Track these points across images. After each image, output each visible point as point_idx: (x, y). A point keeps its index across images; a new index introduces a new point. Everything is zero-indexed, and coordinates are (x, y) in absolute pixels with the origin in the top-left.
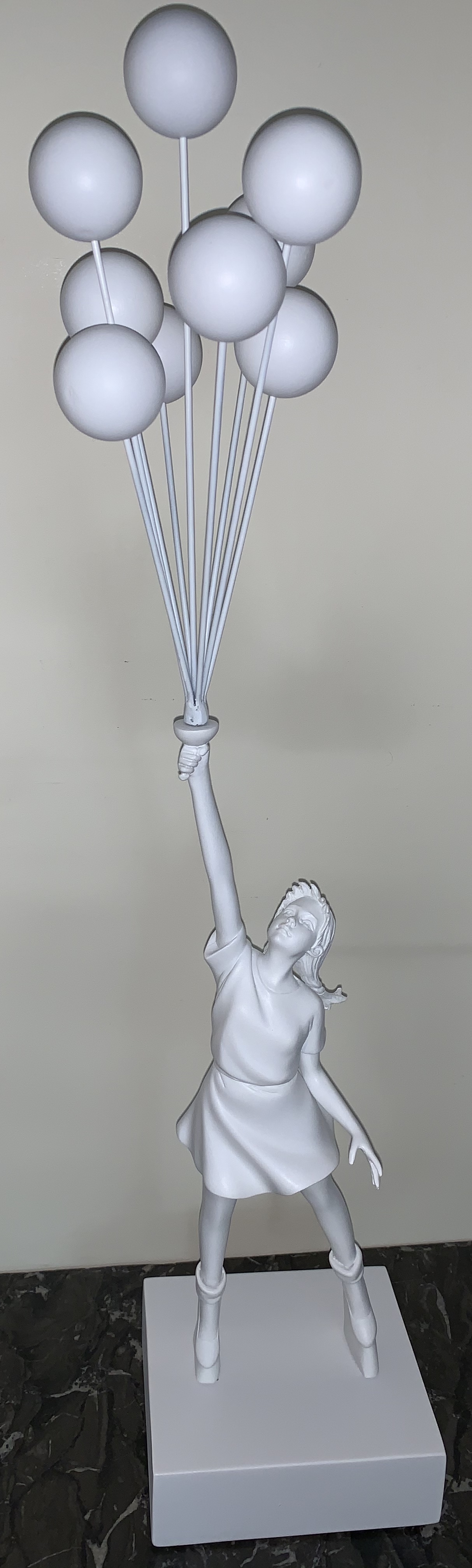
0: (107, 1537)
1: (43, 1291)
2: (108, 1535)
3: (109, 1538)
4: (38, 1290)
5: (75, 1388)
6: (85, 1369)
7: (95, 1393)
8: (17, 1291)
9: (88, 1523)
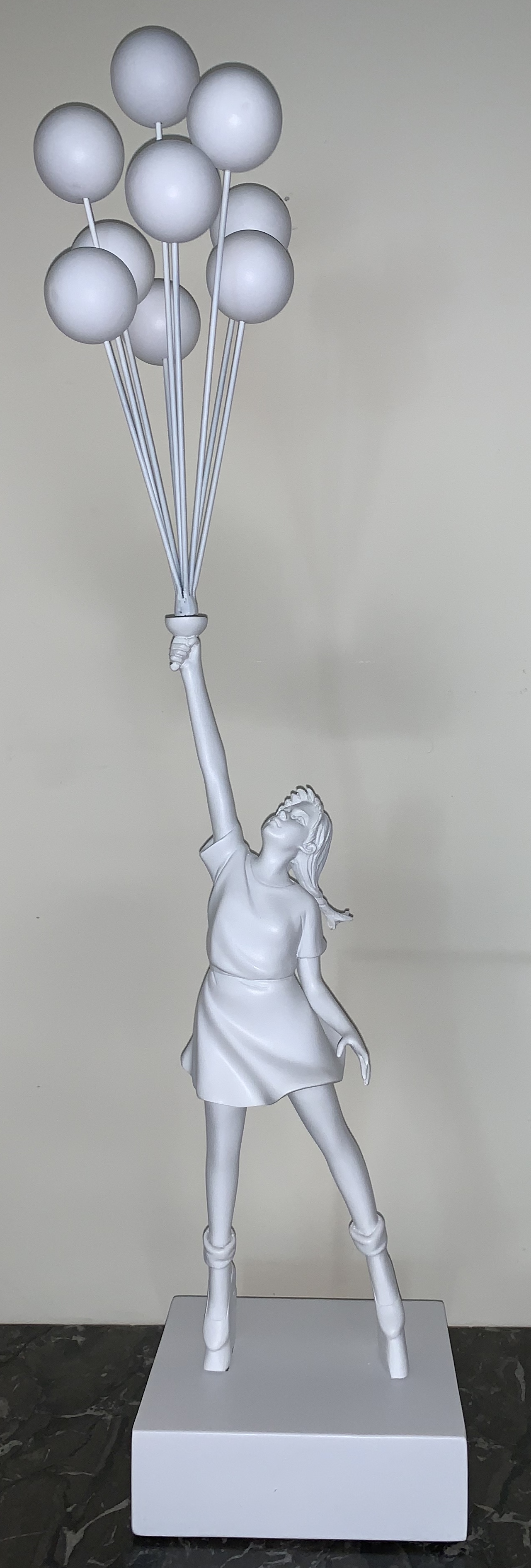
0: (85, 1527)
1: (80, 1339)
2: (87, 1525)
3: (87, 1529)
4: (74, 1338)
5: (89, 1412)
6: (105, 1398)
7: (110, 1417)
8: (52, 1337)
9: (70, 1513)
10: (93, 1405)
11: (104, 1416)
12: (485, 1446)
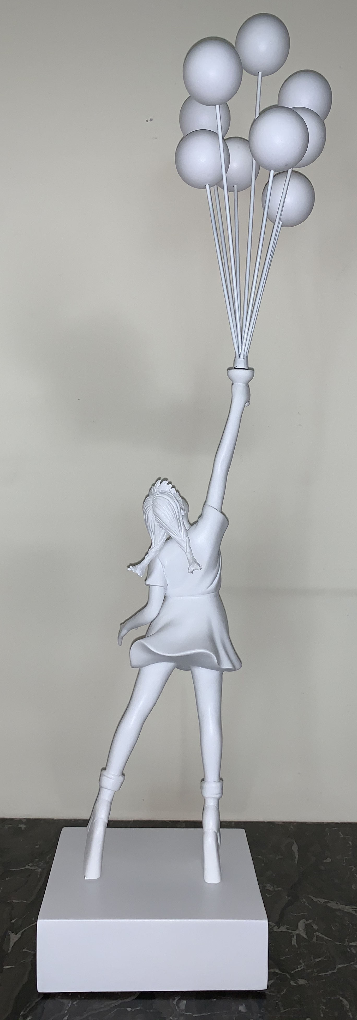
0: (22, 931)
1: (23, 826)
2: (23, 930)
3: (23, 932)
4: (19, 826)
5: (27, 867)
6: (37, 860)
7: (40, 870)
8: (6, 825)
9: (13, 923)
10: (30, 863)
11: (36, 869)
12: (271, 889)
